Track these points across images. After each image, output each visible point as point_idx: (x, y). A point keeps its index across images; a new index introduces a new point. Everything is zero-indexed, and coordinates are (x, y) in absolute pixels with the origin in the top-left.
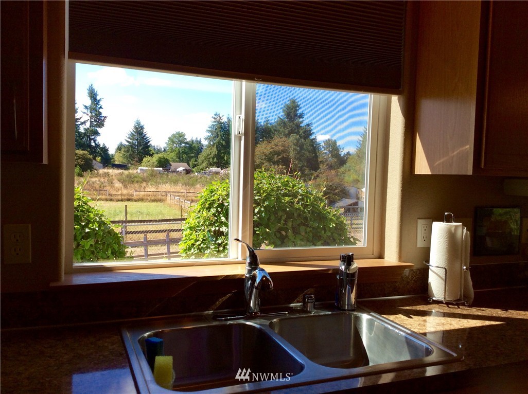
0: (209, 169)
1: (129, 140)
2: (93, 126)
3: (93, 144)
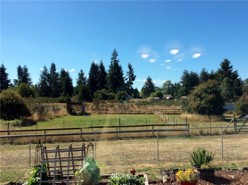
0: (182, 97)
1: (145, 85)
2: (130, 80)
3: (130, 88)
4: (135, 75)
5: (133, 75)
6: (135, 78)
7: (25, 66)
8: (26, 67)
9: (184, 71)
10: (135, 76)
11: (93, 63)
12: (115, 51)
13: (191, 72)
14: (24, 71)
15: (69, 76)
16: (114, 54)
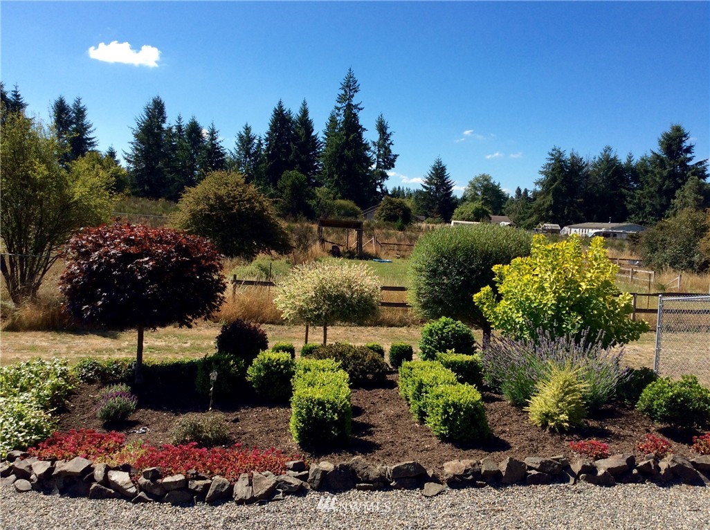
0: (542, 224)
2: (380, 168)
3: (379, 190)
4: (394, 152)
5: (390, 151)
6: (394, 160)
7: (78, 101)
8: (81, 105)
9: (553, 150)
10: (396, 156)
11: (280, 107)
12: (351, 77)
13: (572, 154)
14: (74, 115)
15: (218, 141)
16: (347, 86)
